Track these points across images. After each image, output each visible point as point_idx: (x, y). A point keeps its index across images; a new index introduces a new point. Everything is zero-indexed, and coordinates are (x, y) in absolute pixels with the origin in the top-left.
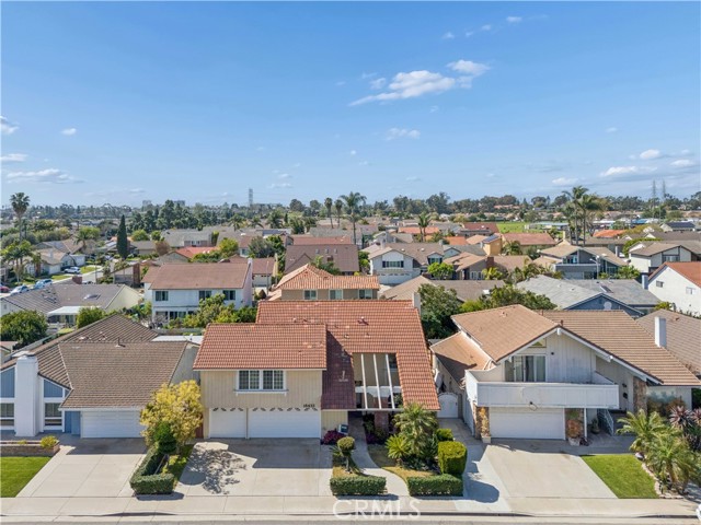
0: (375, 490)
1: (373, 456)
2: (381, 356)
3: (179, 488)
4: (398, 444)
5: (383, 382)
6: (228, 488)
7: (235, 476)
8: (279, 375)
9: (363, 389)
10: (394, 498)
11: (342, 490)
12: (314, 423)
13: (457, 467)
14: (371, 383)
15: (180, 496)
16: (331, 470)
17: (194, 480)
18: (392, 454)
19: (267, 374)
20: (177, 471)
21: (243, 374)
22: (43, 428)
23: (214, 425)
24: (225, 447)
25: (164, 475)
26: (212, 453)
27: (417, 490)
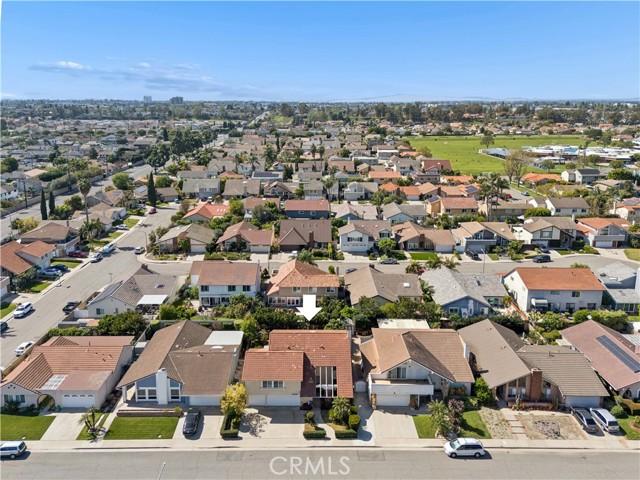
0: (322, 436)
1: (323, 417)
2: (329, 368)
3: (240, 434)
4: (334, 413)
5: (329, 383)
6: (260, 434)
7: (263, 428)
8: (281, 383)
9: (320, 386)
10: (329, 439)
11: (308, 436)
12: (297, 400)
13: (356, 427)
14: (324, 383)
15: (241, 438)
16: (303, 425)
17: (246, 430)
18: (330, 418)
19: (276, 383)
20: (237, 426)
21: (265, 383)
22: (171, 400)
23: (252, 400)
24: (257, 411)
25: (232, 430)
26: (251, 415)
27: (339, 436)
